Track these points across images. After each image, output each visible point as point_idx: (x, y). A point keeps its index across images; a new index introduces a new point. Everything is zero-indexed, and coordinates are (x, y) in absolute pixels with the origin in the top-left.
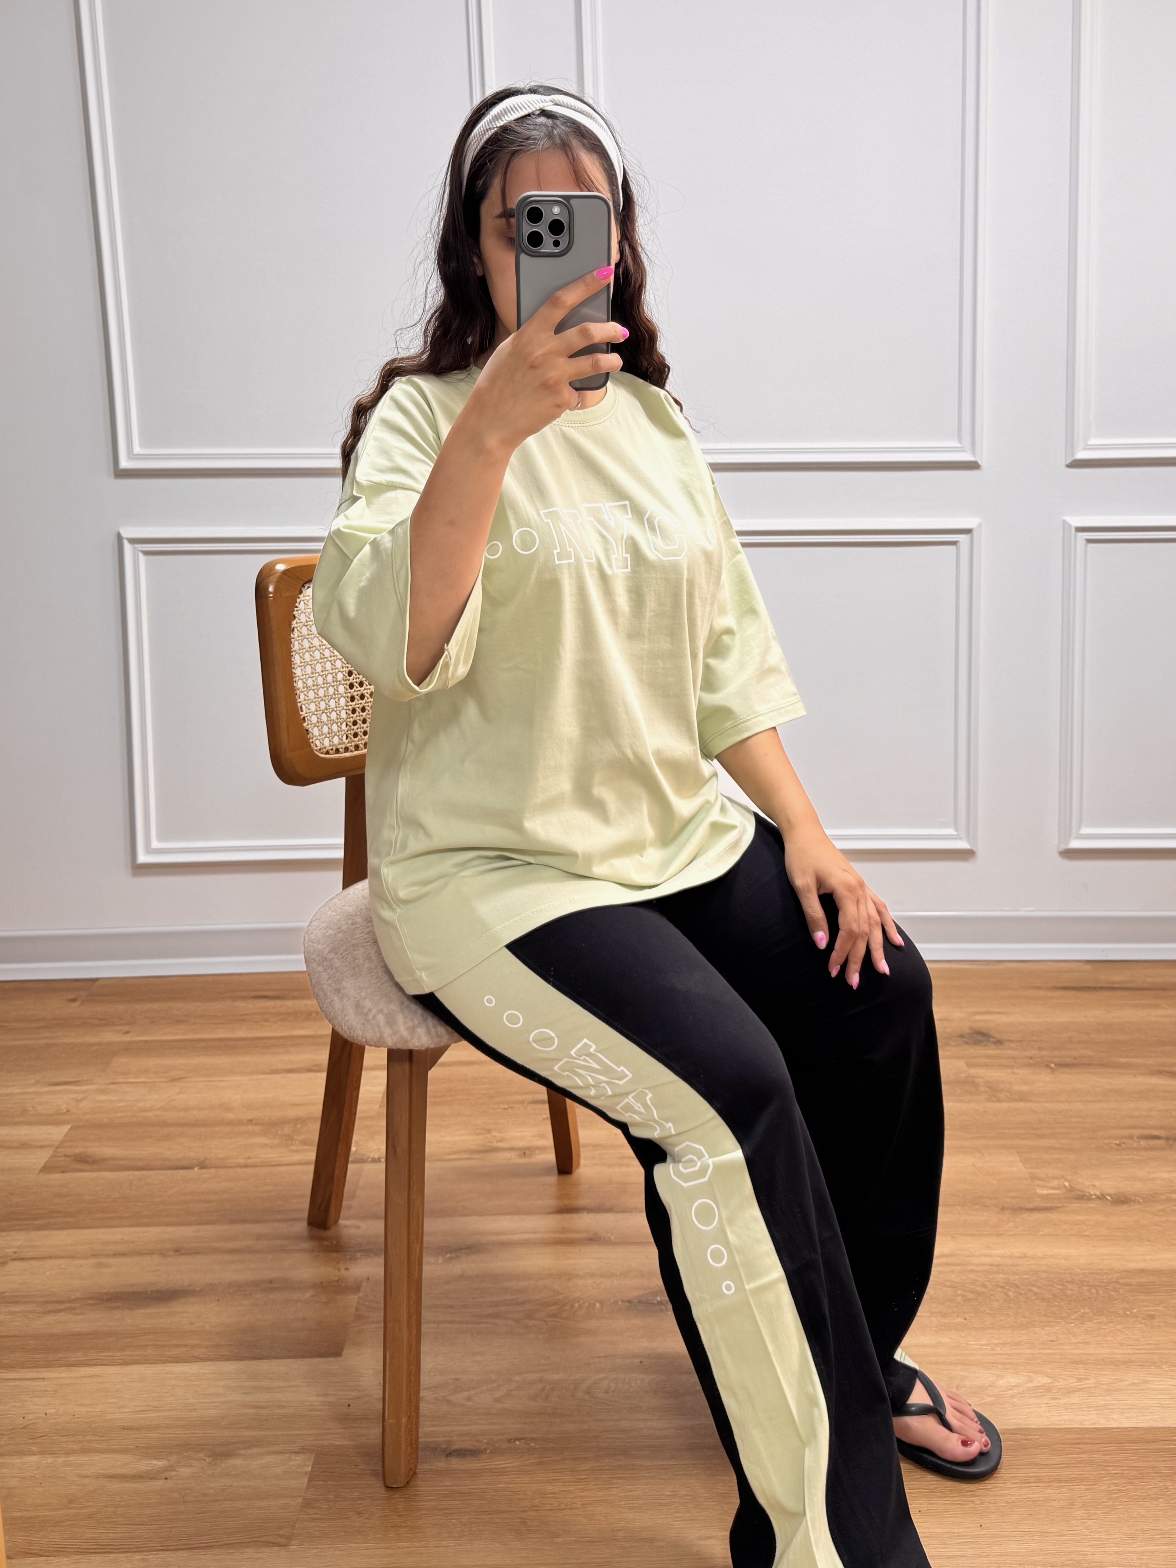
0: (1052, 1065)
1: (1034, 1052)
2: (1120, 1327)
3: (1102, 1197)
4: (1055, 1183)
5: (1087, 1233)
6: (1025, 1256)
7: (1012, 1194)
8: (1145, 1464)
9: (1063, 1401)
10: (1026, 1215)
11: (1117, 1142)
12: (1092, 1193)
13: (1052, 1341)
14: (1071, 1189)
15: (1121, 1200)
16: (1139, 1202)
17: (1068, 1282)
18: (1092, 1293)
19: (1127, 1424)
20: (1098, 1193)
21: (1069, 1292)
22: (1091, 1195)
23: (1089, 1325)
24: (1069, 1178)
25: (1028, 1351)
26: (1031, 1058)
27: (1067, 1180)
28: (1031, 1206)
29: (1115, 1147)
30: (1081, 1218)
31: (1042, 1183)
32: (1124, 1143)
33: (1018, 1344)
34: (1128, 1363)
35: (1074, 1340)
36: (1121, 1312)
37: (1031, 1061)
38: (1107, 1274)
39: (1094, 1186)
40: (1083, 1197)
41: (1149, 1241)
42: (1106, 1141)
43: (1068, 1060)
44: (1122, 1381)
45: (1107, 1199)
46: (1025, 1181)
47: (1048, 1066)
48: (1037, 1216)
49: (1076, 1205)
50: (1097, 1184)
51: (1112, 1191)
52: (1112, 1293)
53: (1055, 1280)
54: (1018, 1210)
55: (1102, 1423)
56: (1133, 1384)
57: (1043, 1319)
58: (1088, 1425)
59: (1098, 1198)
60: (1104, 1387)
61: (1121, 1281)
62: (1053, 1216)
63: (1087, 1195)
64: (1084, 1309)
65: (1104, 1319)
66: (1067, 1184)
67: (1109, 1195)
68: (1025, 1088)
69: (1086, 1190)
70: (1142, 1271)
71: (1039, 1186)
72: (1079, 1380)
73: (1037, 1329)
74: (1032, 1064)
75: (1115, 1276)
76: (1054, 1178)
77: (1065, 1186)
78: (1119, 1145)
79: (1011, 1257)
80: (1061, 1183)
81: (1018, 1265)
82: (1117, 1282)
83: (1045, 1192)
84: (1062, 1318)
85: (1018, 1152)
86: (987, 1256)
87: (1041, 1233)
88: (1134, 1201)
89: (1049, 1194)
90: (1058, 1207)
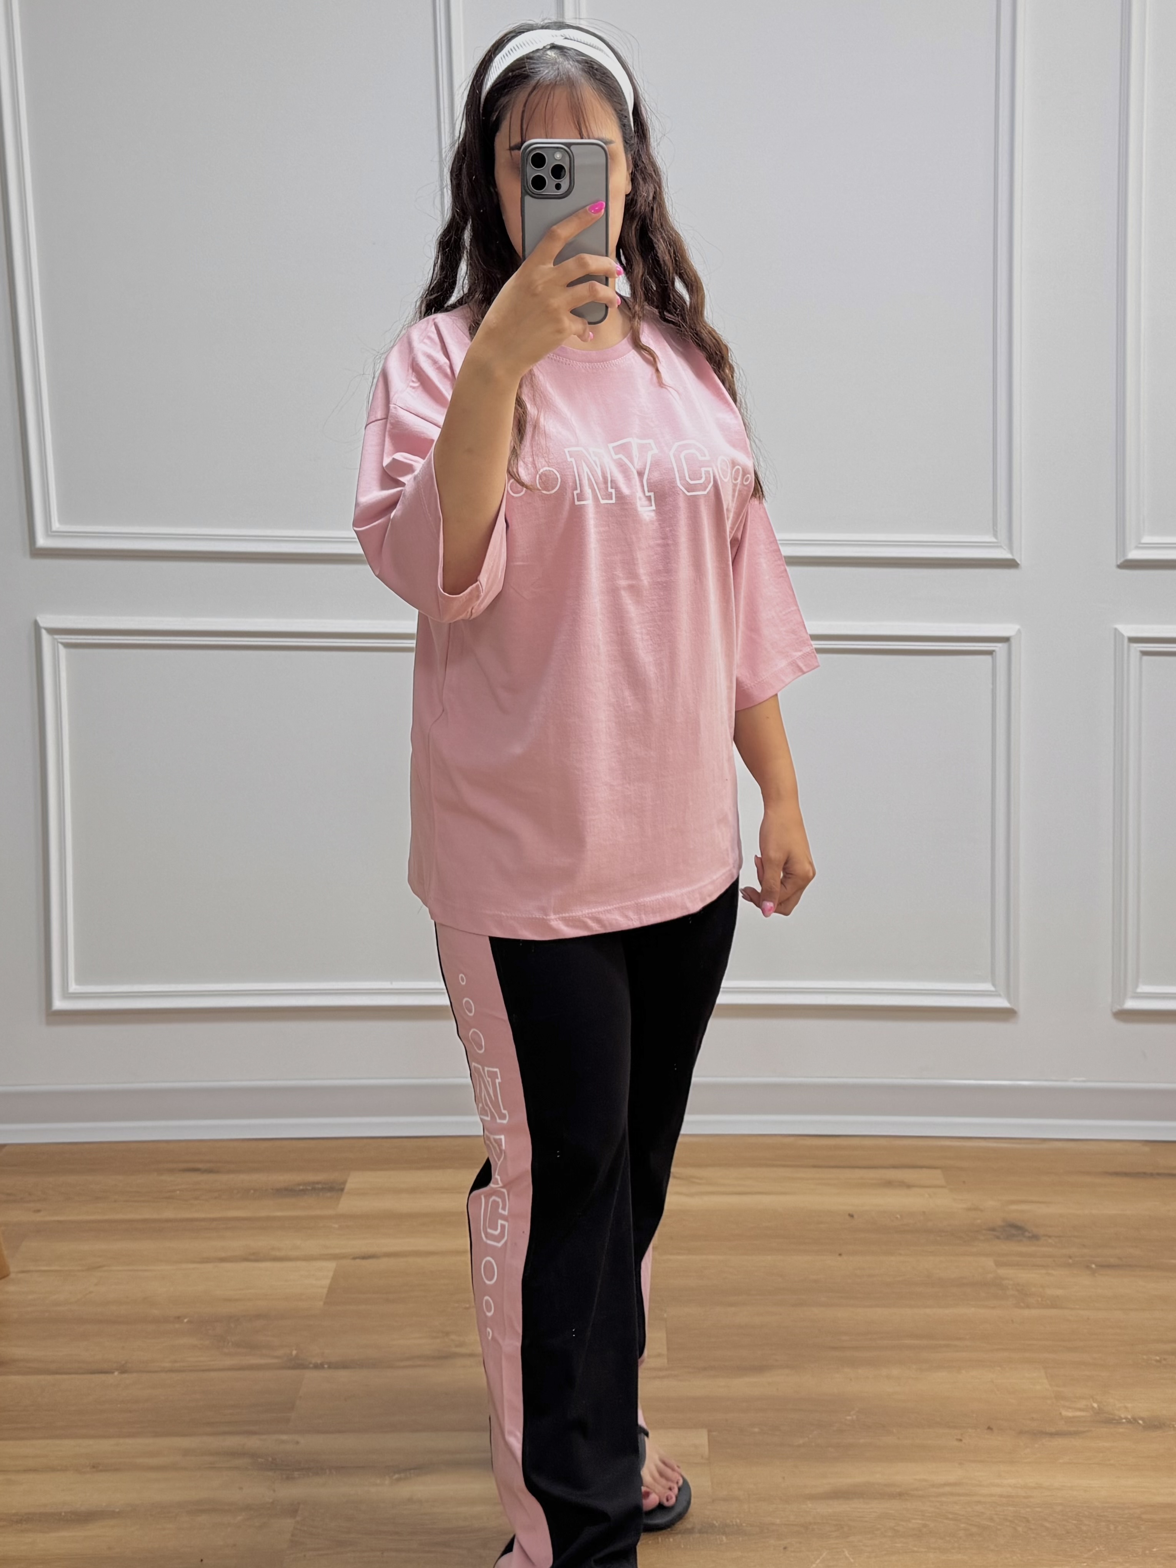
0: (1093, 1266)
1: (1073, 1250)
3: (1132, 1421)
4: (1082, 1404)
5: (1112, 1462)
6: (1040, 1487)
7: (1033, 1416)
10: (1046, 1441)
11: (1158, 1358)
12: (1123, 1416)
14: (1100, 1411)
15: (1154, 1425)
17: (1085, 1516)
18: (1110, 1530)
20: (1129, 1417)
21: (1085, 1528)
22: (1121, 1418)
24: (1099, 1398)
26: (1071, 1257)
27: (1095, 1401)
28: (1053, 1430)
29: (1153, 1362)
30: (1108, 1444)
31: (1067, 1404)
32: (1165, 1359)
36: (1139, 1551)
37: (1071, 1261)
38: (1129, 1508)
39: (1126, 1408)
40: (1112, 1421)
42: (1145, 1357)
43: (1112, 1261)
45: (1139, 1423)
46: (1049, 1401)
47: (1087, 1267)
48: (1058, 1442)
49: (1105, 1430)
50: (1129, 1405)
51: (1145, 1414)
52: (1132, 1529)
53: (1070, 1514)
54: (1038, 1434)
57: (1054, 1557)
59: (1129, 1422)
61: (1144, 1516)
62: (1076, 1442)
63: (1118, 1418)
64: (1099, 1547)
65: (1120, 1559)
66: (1095, 1405)
67: (1141, 1418)
68: (1059, 1292)
69: (1117, 1412)
71: (1064, 1406)
74: (1071, 1264)
75: (1138, 1510)
76: (1082, 1398)
77: (1093, 1407)
78: (1159, 1361)
79: (1024, 1487)
80: (1089, 1404)
81: (1031, 1497)
82: (1139, 1518)
83: (1070, 1414)
84: (1074, 1557)
85: (1044, 1368)
86: (997, 1486)
87: (1060, 1461)
88: (1169, 1426)
89: (1074, 1417)
90: (1084, 1432)
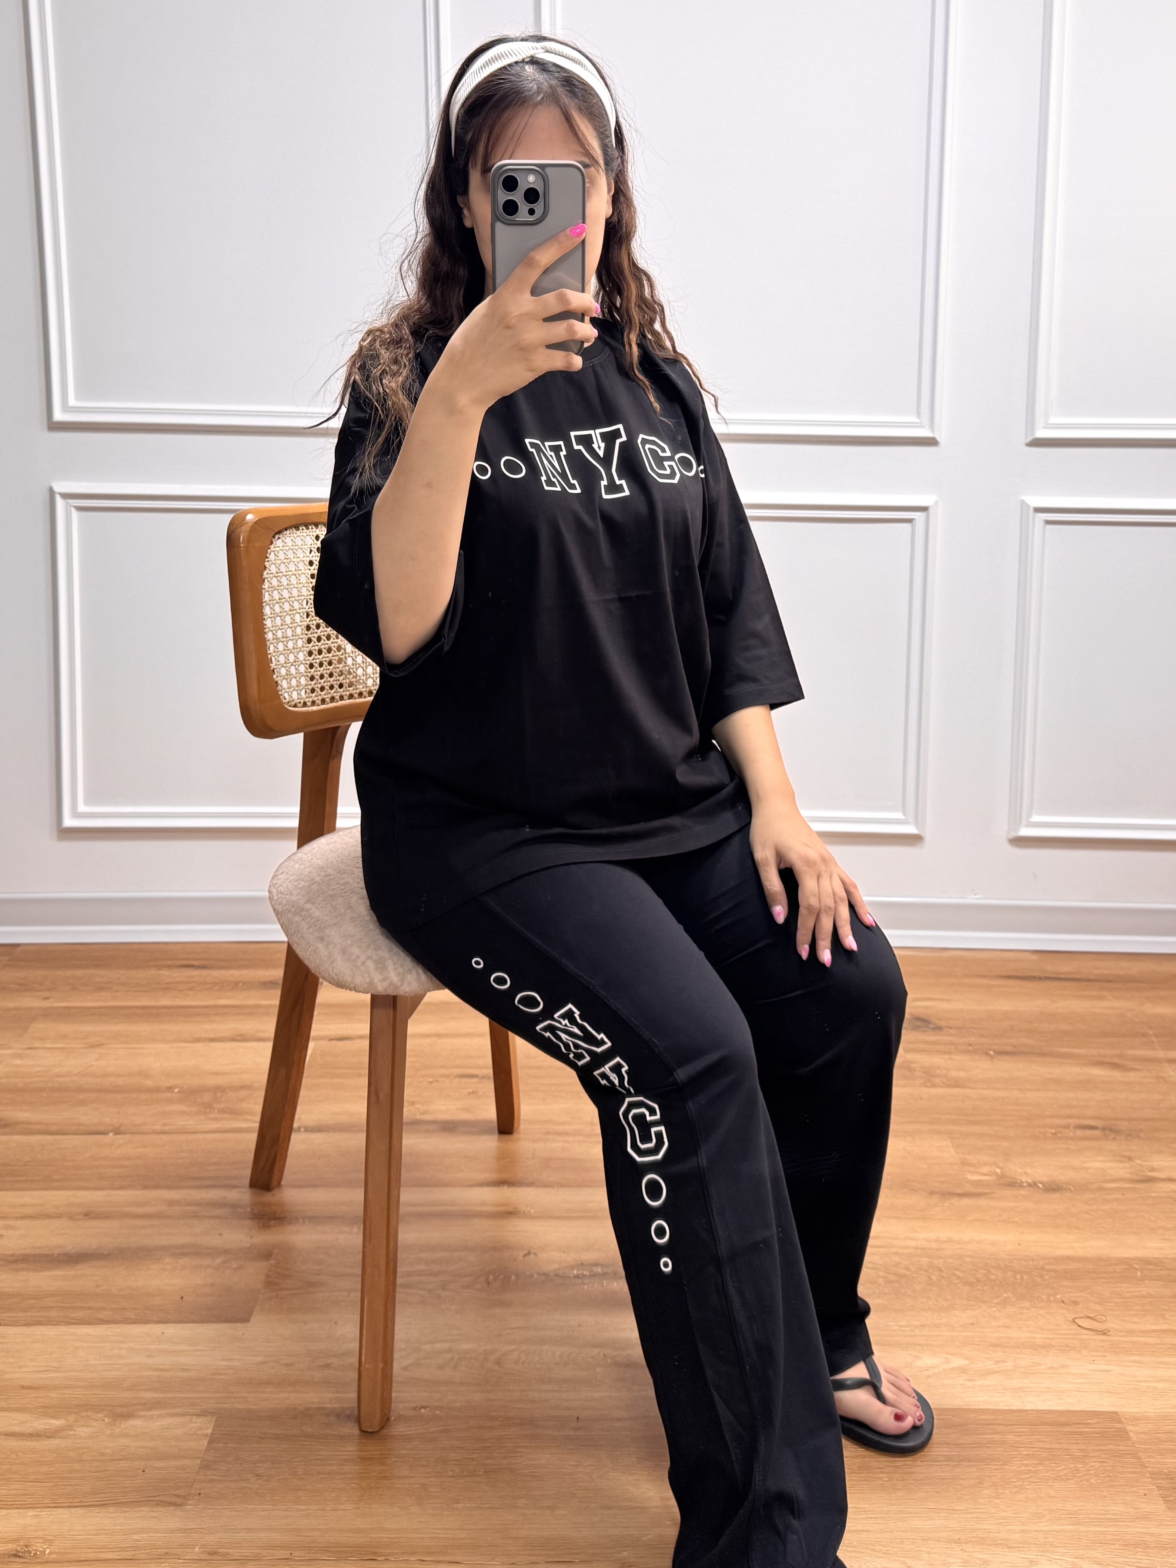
0: (992, 1053)
1: (972, 1039)
2: (1042, 1312)
3: (1033, 1185)
4: (986, 1170)
5: (1016, 1219)
6: (951, 1241)
7: (943, 1179)
8: (1058, 1446)
9: (979, 1383)
10: (955, 1201)
11: (1053, 1131)
12: (1024, 1180)
13: (973, 1324)
14: (1003, 1176)
15: (1053, 1188)
16: (1070, 1190)
17: (993, 1267)
18: (1016, 1279)
19: (1041, 1406)
20: (1030, 1181)
21: (993, 1277)
22: (1022, 1182)
23: (1010, 1309)
24: (1001, 1165)
25: (947, 1334)
26: (970, 1045)
27: (998, 1167)
28: (960, 1191)
29: (1050, 1135)
30: (1011, 1204)
31: (972, 1169)
32: (1060, 1132)
33: (937, 1326)
34: (1046, 1347)
35: (994, 1323)
36: (1045, 1297)
37: (970, 1048)
38: (1033, 1260)
39: (1026, 1173)
40: (1014, 1184)
41: (1078, 1228)
42: (1042, 1130)
43: (1009, 1049)
44: (1040, 1364)
45: (1038, 1187)
46: (956, 1167)
47: (987, 1054)
48: (966, 1201)
49: (1008, 1192)
50: (1029, 1171)
51: (1045, 1179)
52: (1037, 1279)
53: (980, 1265)
54: (947, 1195)
55: (1016, 1405)
56: (1051, 1368)
57: (965, 1302)
58: (1002, 1406)
59: (1030, 1185)
60: (1022, 1370)
61: (1047, 1267)
62: (983, 1202)
63: (1019, 1181)
64: (1007, 1293)
65: (1027, 1305)
66: (998, 1171)
67: (1041, 1183)
68: (962, 1074)
69: (1018, 1177)
70: (1070, 1259)
71: (969, 1172)
72: (997, 1362)
73: (957, 1312)
74: (971, 1050)
75: (1041, 1263)
76: (986, 1164)
77: (996, 1173)
78: (1054, 1134)
79: (937, 1240)
80: (992, 1169)
81: (943, 1249)
82: (1042, 1268)
83: (976, 1178)
84: (985, 1302)
85: (950, 1138)
86: (913, 1239)
87: (968, 1218)
88: (1066, 1189)
89: (979, 1181)
90: (988, 1194)
